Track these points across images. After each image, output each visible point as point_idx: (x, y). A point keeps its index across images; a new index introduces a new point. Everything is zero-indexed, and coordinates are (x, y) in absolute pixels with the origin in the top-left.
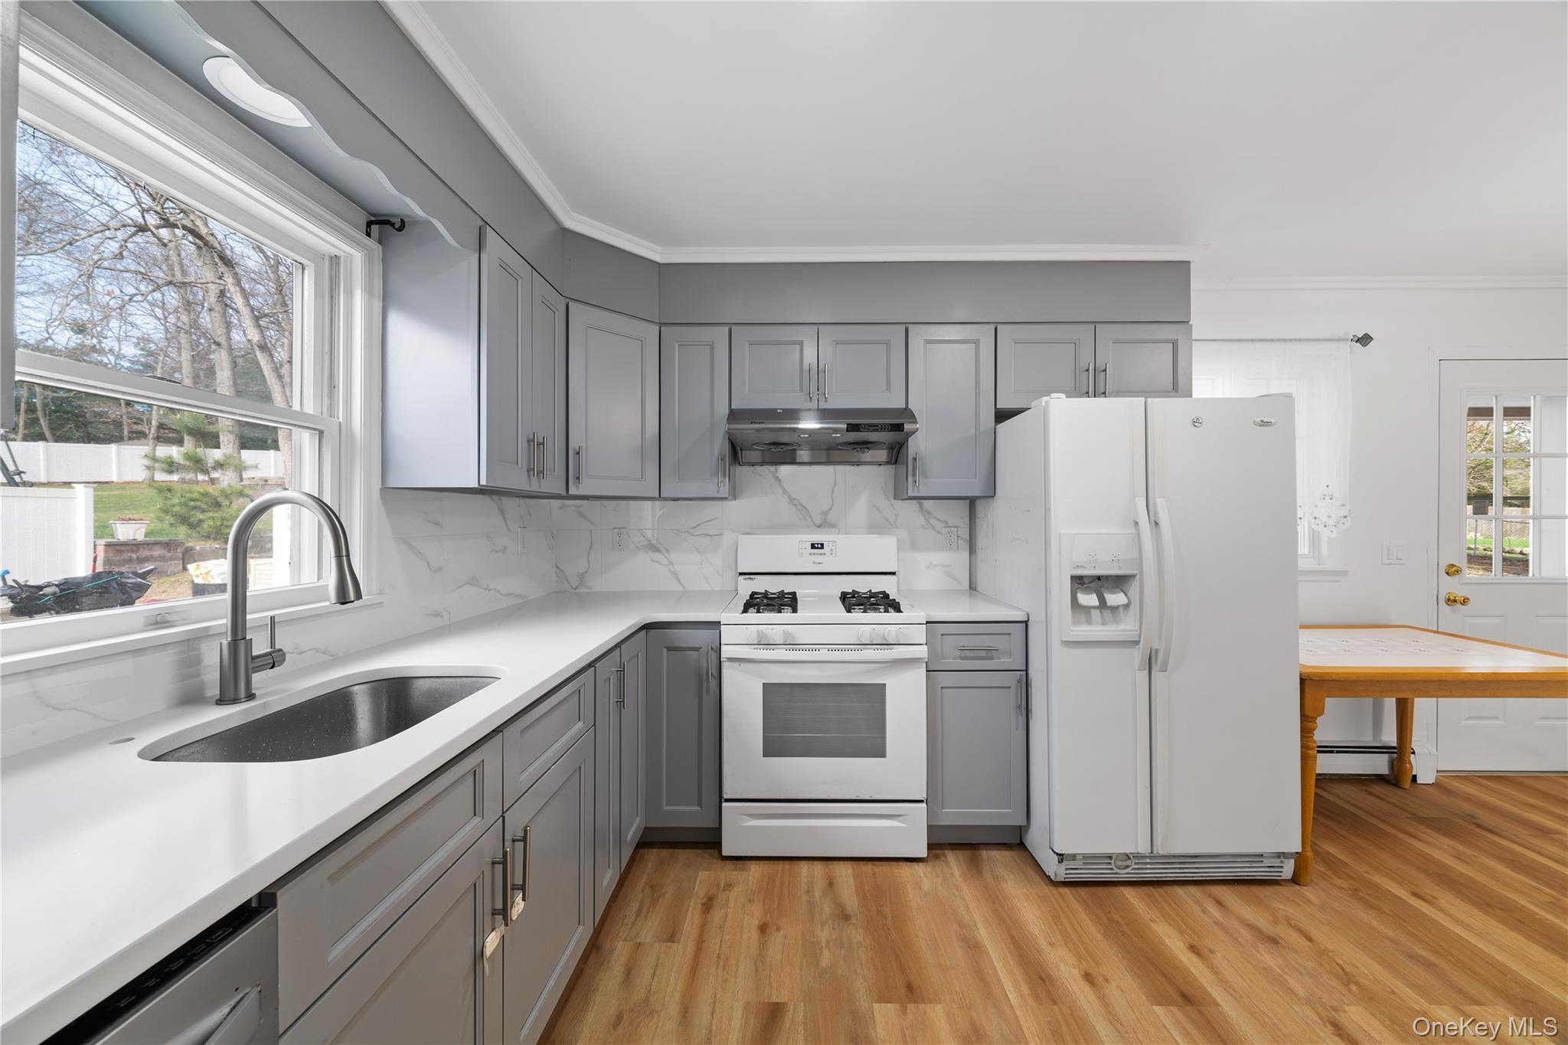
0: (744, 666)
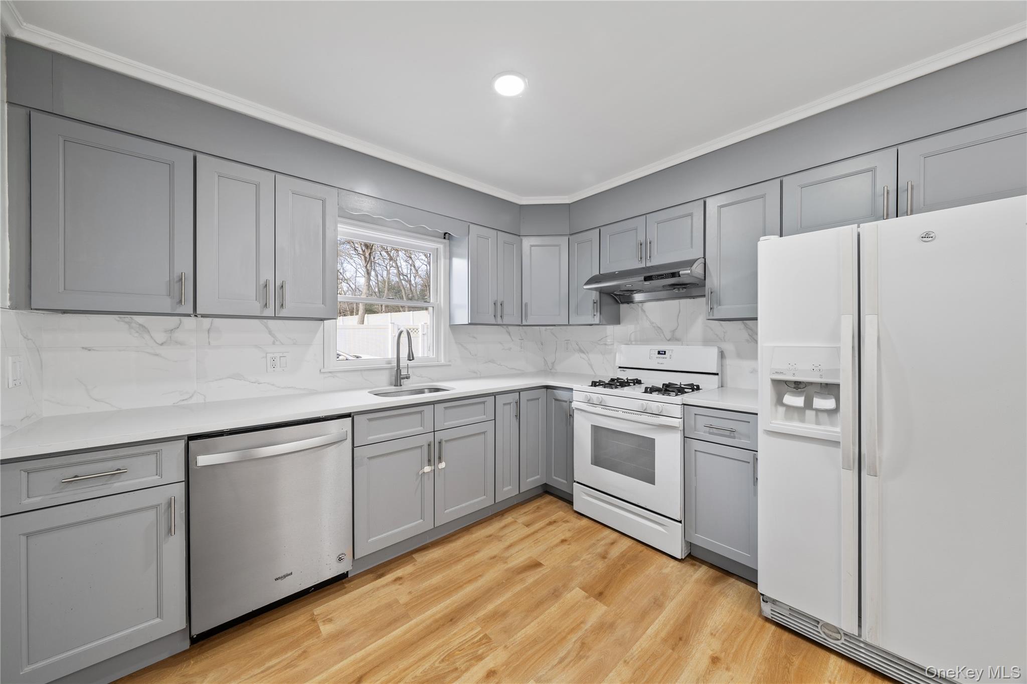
0: (583, 413)
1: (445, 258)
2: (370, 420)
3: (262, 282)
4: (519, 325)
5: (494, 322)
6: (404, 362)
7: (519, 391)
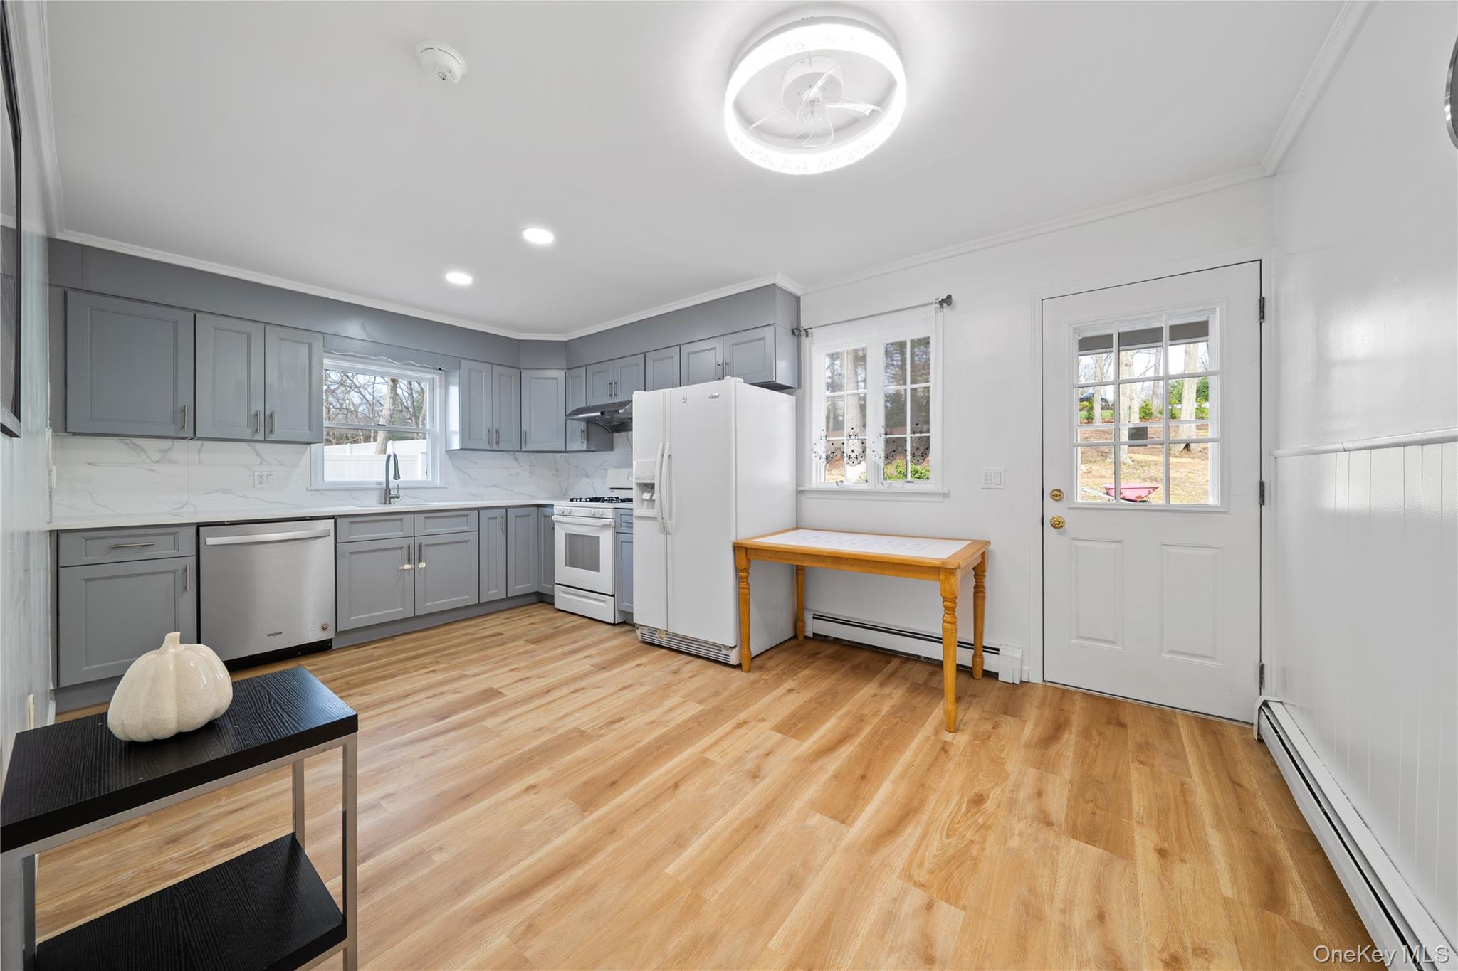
0: (560, 524)
1: (440, 387)
2: (351, 523)
3: (253, 412)
4: (519, 452)
5: (489, 448)
6: (393, 483)
7: (506, 508)
